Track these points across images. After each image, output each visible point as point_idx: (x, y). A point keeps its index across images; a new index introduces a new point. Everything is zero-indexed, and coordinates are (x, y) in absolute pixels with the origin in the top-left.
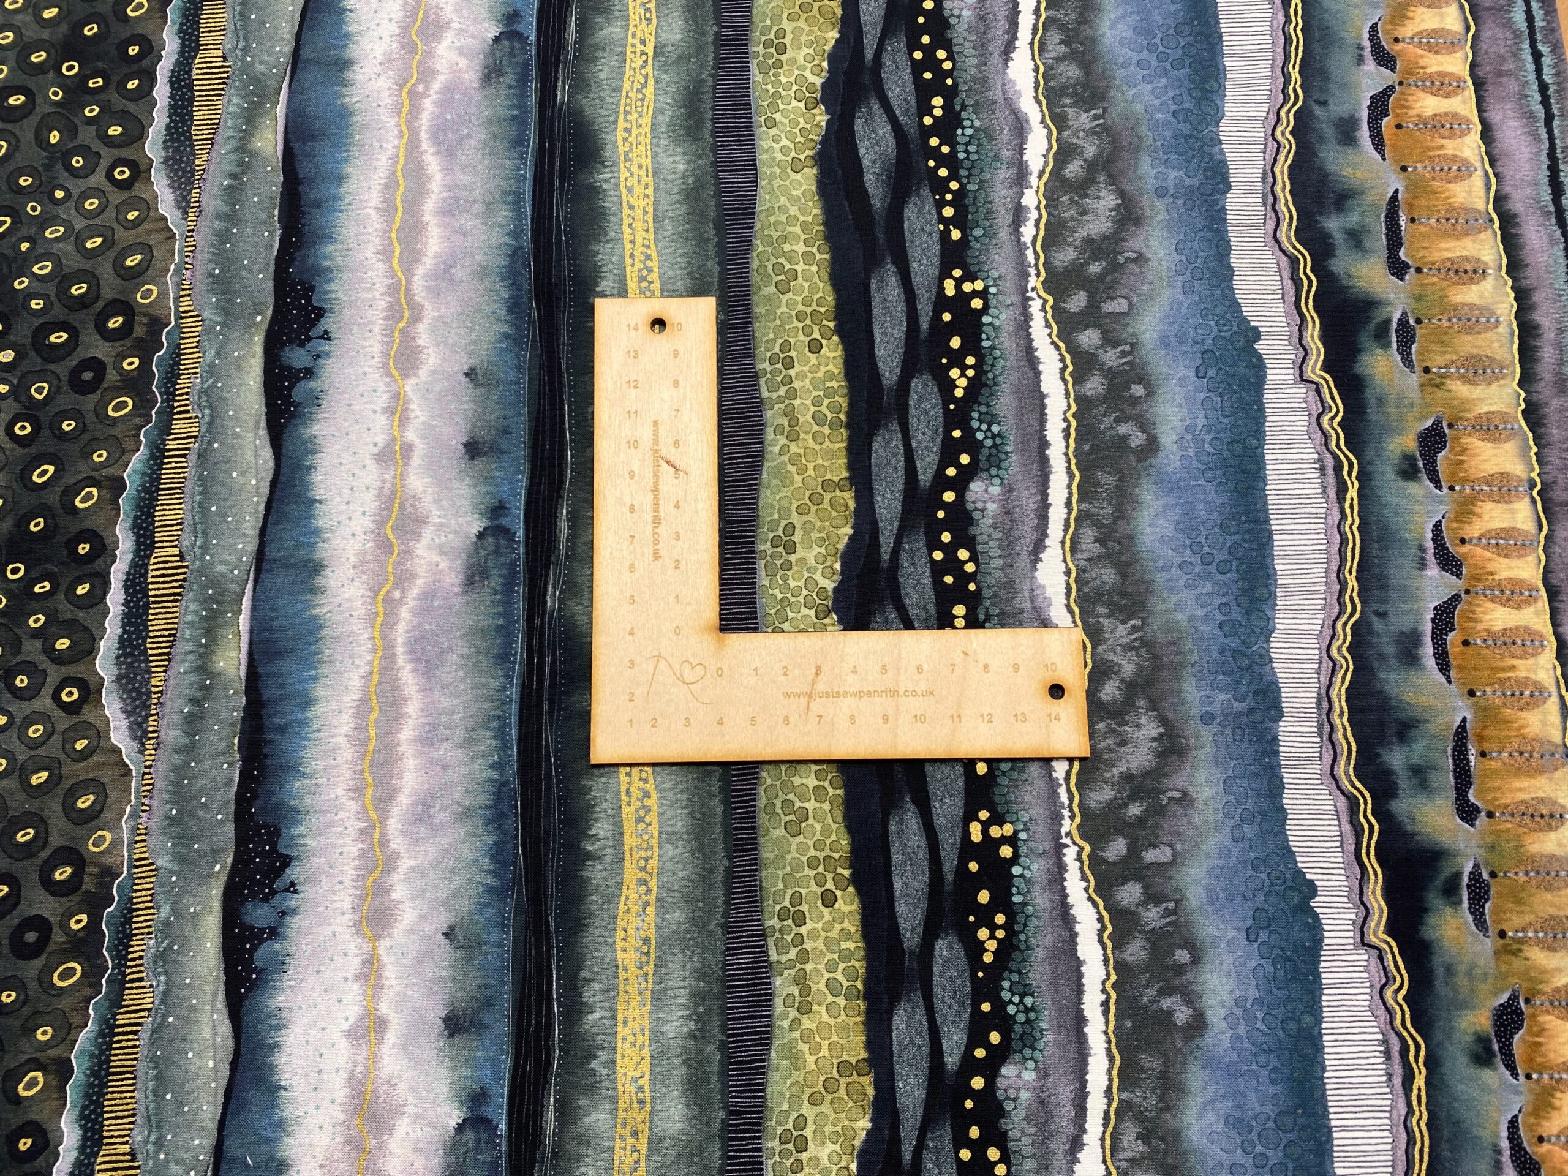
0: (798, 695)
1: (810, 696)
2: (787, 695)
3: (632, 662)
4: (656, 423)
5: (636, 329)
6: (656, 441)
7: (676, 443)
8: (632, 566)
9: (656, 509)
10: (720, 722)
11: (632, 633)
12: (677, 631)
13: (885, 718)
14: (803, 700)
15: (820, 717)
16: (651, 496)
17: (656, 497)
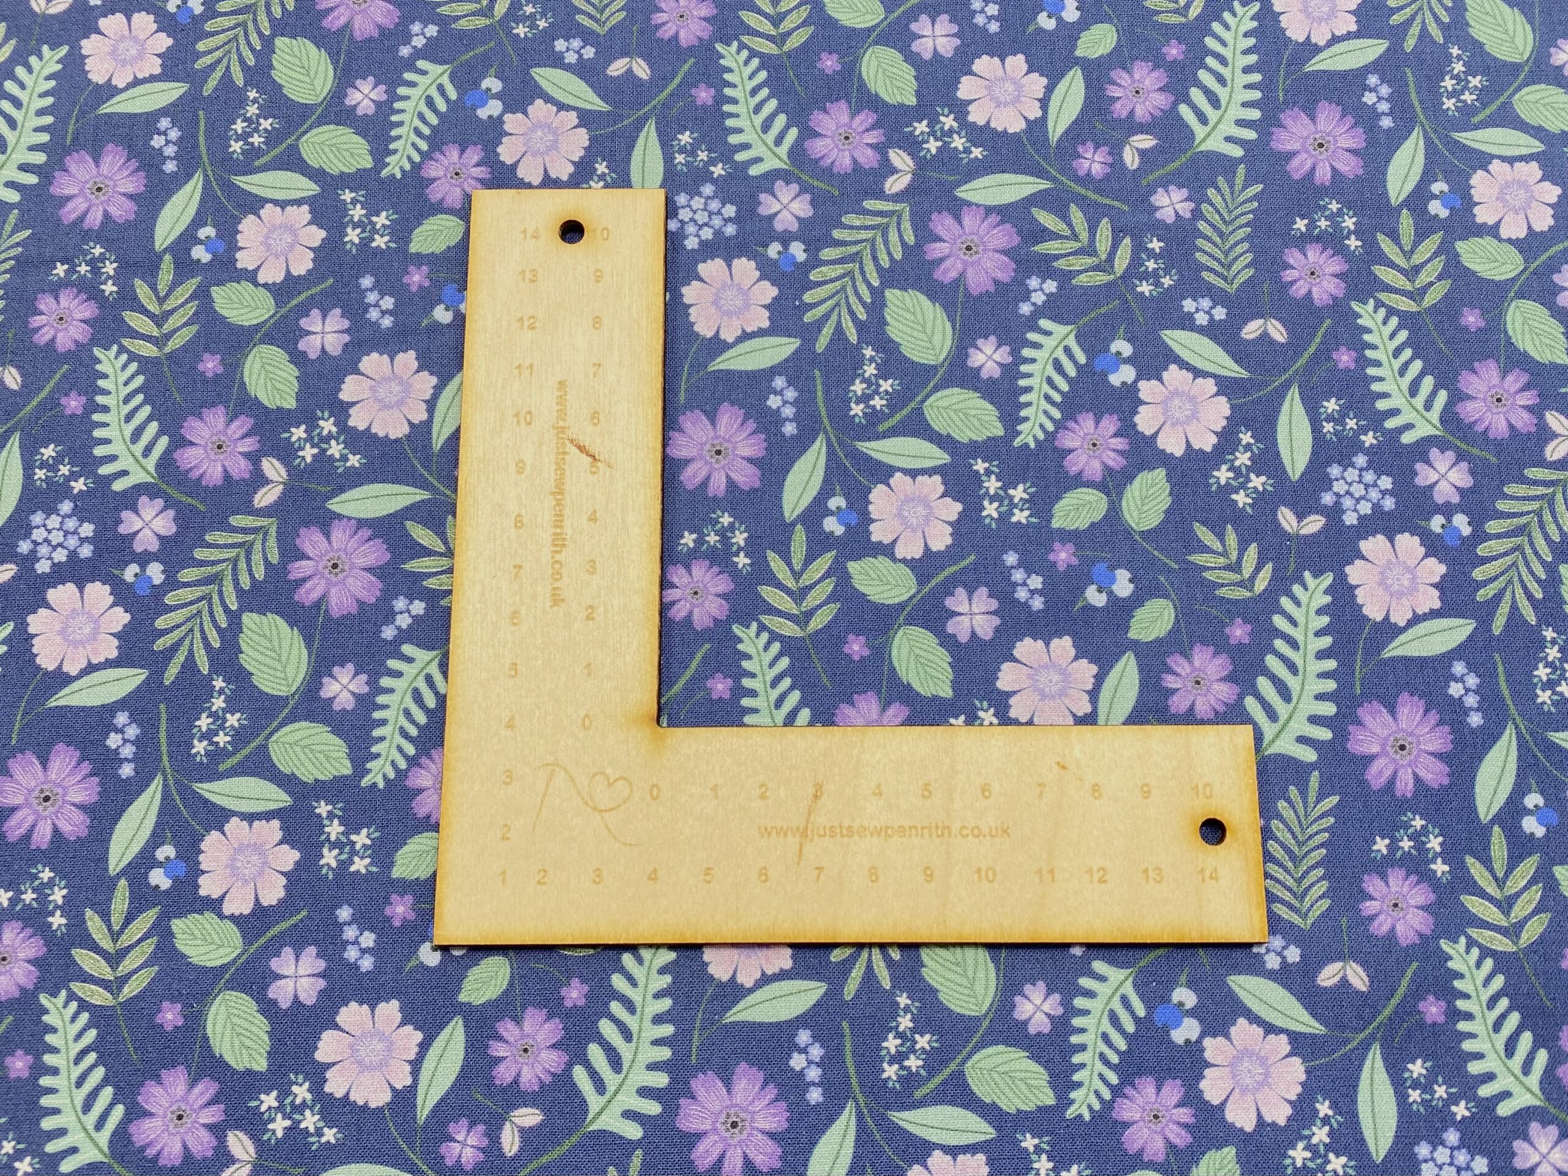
0: (783, 832)
1: (804, 834)
2: (766, 832)
3: (509, 773)
4: (562, 384)
5: (536, 237)
6: (562, 414)
7: (595, 417)
8: (515, 614)
9: (558, 522)
10: (653, 877)
11: (510, 725)
12: (586, 722)
13: (929, 875)
14: (793, 841)
15: (820, 869)
16: (550, 502)
17: (559, 503)
